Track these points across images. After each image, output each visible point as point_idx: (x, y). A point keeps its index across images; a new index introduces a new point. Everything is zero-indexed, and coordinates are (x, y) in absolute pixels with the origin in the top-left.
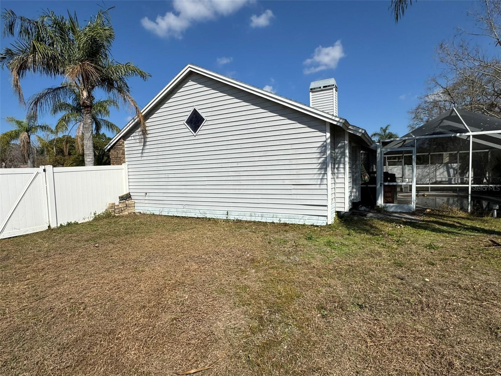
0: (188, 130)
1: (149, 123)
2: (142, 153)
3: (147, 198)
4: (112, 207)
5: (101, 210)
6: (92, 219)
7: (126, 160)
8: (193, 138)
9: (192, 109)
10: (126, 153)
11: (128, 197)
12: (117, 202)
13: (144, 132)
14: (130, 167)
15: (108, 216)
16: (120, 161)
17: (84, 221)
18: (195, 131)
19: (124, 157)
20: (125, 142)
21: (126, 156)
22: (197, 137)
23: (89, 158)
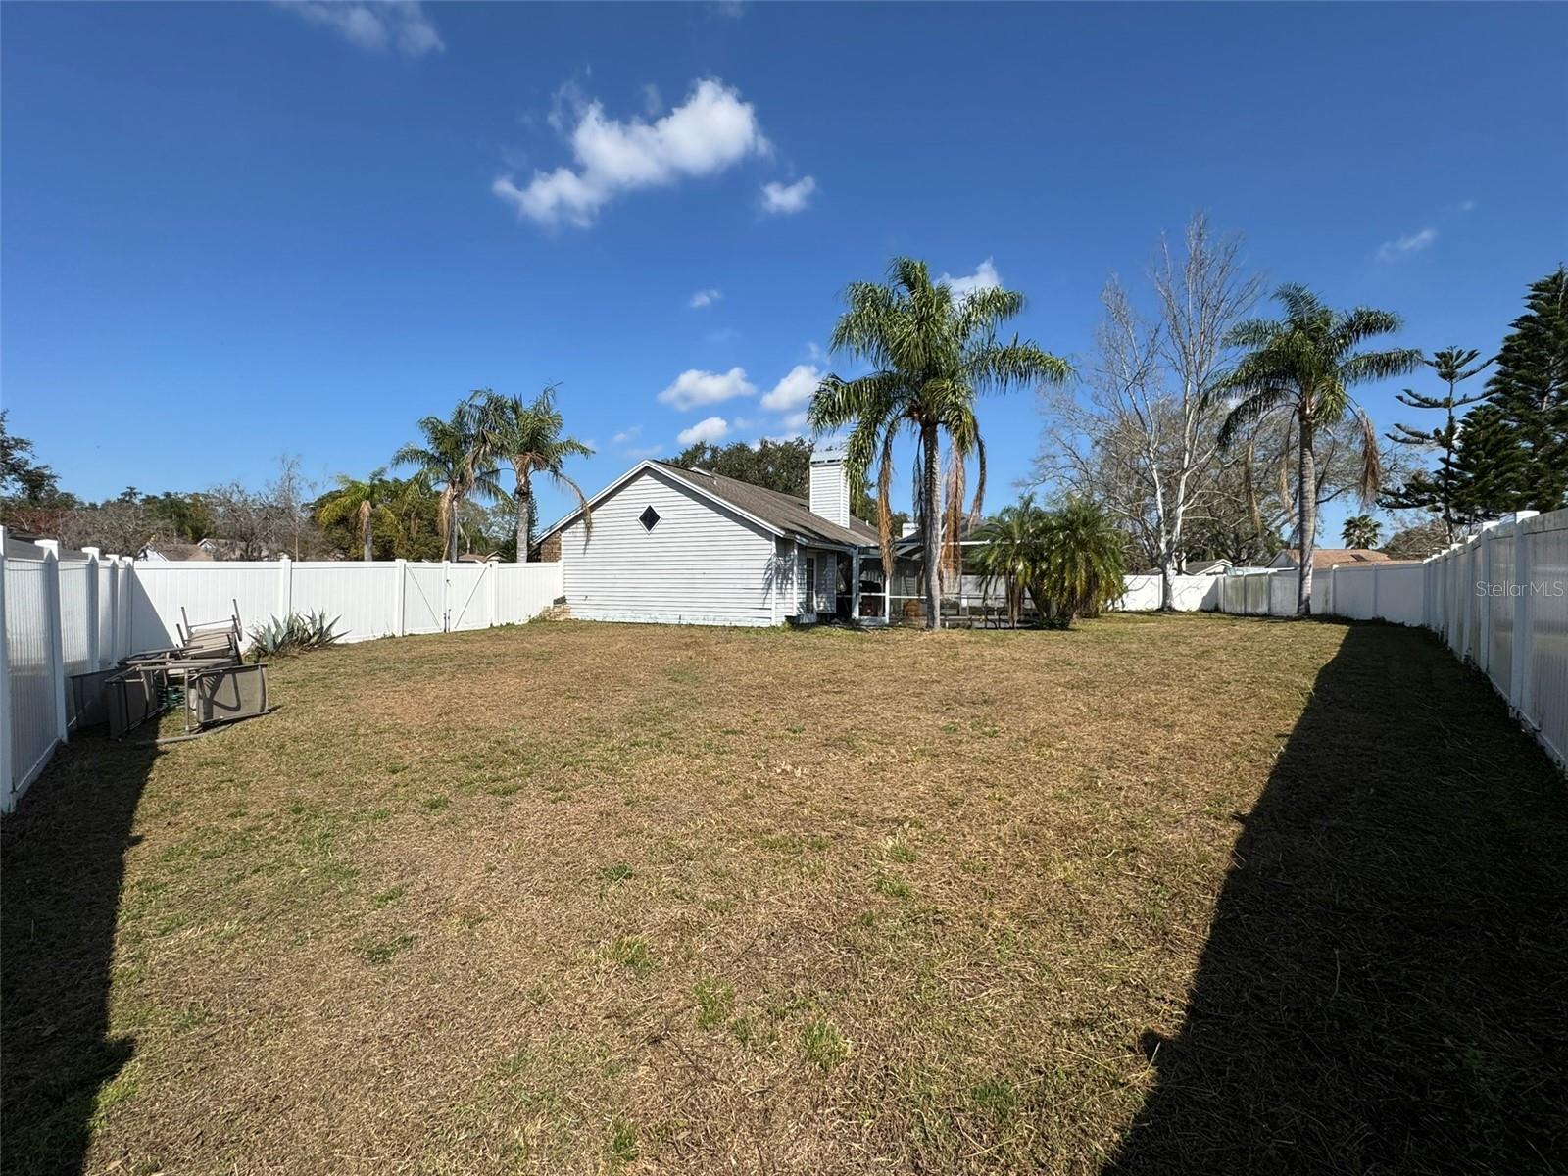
0: (641, 527)
1: (595, 515)
2: (585, 549)
3: (587, 602)
4: (547, 611)
5: (535, 615)
6: (527, 622)
7: (562, 556)
8: (647, 536)
9: (647, 506)
10: (562, 547)
11: (562, 601)
12: (552, 605)
13: (589, 527)
14: (567, 564)
15: (542, 619)
16: (554, 557)
17: (521, 624)
18: (649, 529)
19: (560, 554)
20: (563, 535)
21: (562, 552)
22: (651, 536)
23: (522, 553)
